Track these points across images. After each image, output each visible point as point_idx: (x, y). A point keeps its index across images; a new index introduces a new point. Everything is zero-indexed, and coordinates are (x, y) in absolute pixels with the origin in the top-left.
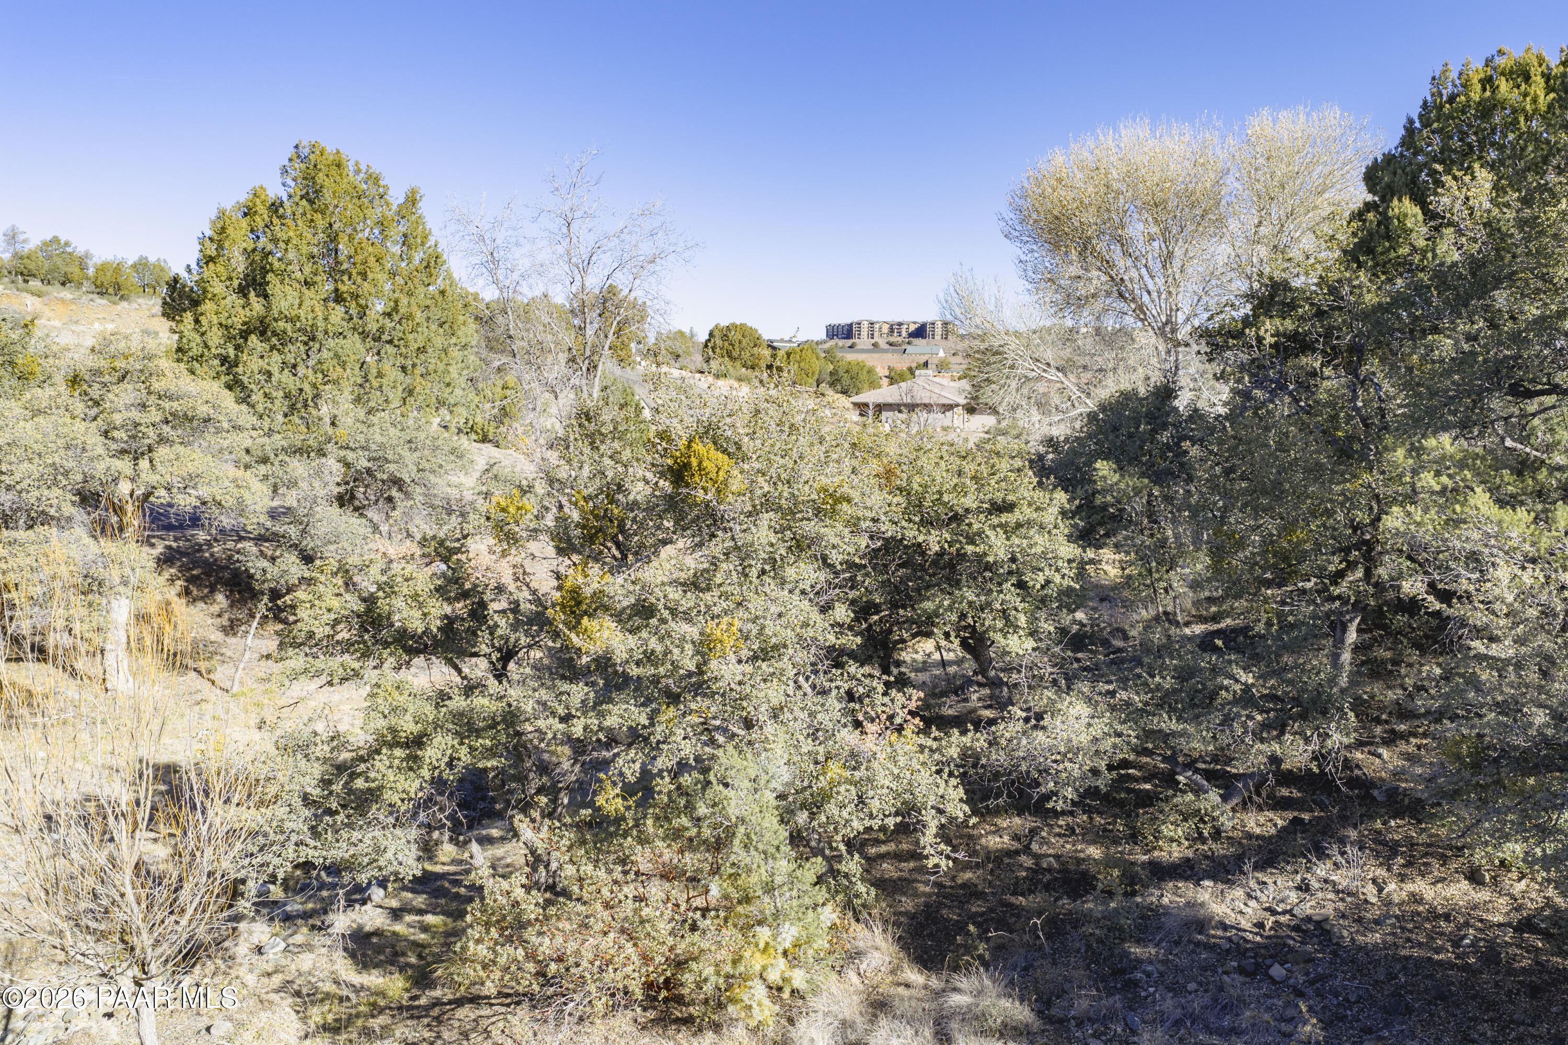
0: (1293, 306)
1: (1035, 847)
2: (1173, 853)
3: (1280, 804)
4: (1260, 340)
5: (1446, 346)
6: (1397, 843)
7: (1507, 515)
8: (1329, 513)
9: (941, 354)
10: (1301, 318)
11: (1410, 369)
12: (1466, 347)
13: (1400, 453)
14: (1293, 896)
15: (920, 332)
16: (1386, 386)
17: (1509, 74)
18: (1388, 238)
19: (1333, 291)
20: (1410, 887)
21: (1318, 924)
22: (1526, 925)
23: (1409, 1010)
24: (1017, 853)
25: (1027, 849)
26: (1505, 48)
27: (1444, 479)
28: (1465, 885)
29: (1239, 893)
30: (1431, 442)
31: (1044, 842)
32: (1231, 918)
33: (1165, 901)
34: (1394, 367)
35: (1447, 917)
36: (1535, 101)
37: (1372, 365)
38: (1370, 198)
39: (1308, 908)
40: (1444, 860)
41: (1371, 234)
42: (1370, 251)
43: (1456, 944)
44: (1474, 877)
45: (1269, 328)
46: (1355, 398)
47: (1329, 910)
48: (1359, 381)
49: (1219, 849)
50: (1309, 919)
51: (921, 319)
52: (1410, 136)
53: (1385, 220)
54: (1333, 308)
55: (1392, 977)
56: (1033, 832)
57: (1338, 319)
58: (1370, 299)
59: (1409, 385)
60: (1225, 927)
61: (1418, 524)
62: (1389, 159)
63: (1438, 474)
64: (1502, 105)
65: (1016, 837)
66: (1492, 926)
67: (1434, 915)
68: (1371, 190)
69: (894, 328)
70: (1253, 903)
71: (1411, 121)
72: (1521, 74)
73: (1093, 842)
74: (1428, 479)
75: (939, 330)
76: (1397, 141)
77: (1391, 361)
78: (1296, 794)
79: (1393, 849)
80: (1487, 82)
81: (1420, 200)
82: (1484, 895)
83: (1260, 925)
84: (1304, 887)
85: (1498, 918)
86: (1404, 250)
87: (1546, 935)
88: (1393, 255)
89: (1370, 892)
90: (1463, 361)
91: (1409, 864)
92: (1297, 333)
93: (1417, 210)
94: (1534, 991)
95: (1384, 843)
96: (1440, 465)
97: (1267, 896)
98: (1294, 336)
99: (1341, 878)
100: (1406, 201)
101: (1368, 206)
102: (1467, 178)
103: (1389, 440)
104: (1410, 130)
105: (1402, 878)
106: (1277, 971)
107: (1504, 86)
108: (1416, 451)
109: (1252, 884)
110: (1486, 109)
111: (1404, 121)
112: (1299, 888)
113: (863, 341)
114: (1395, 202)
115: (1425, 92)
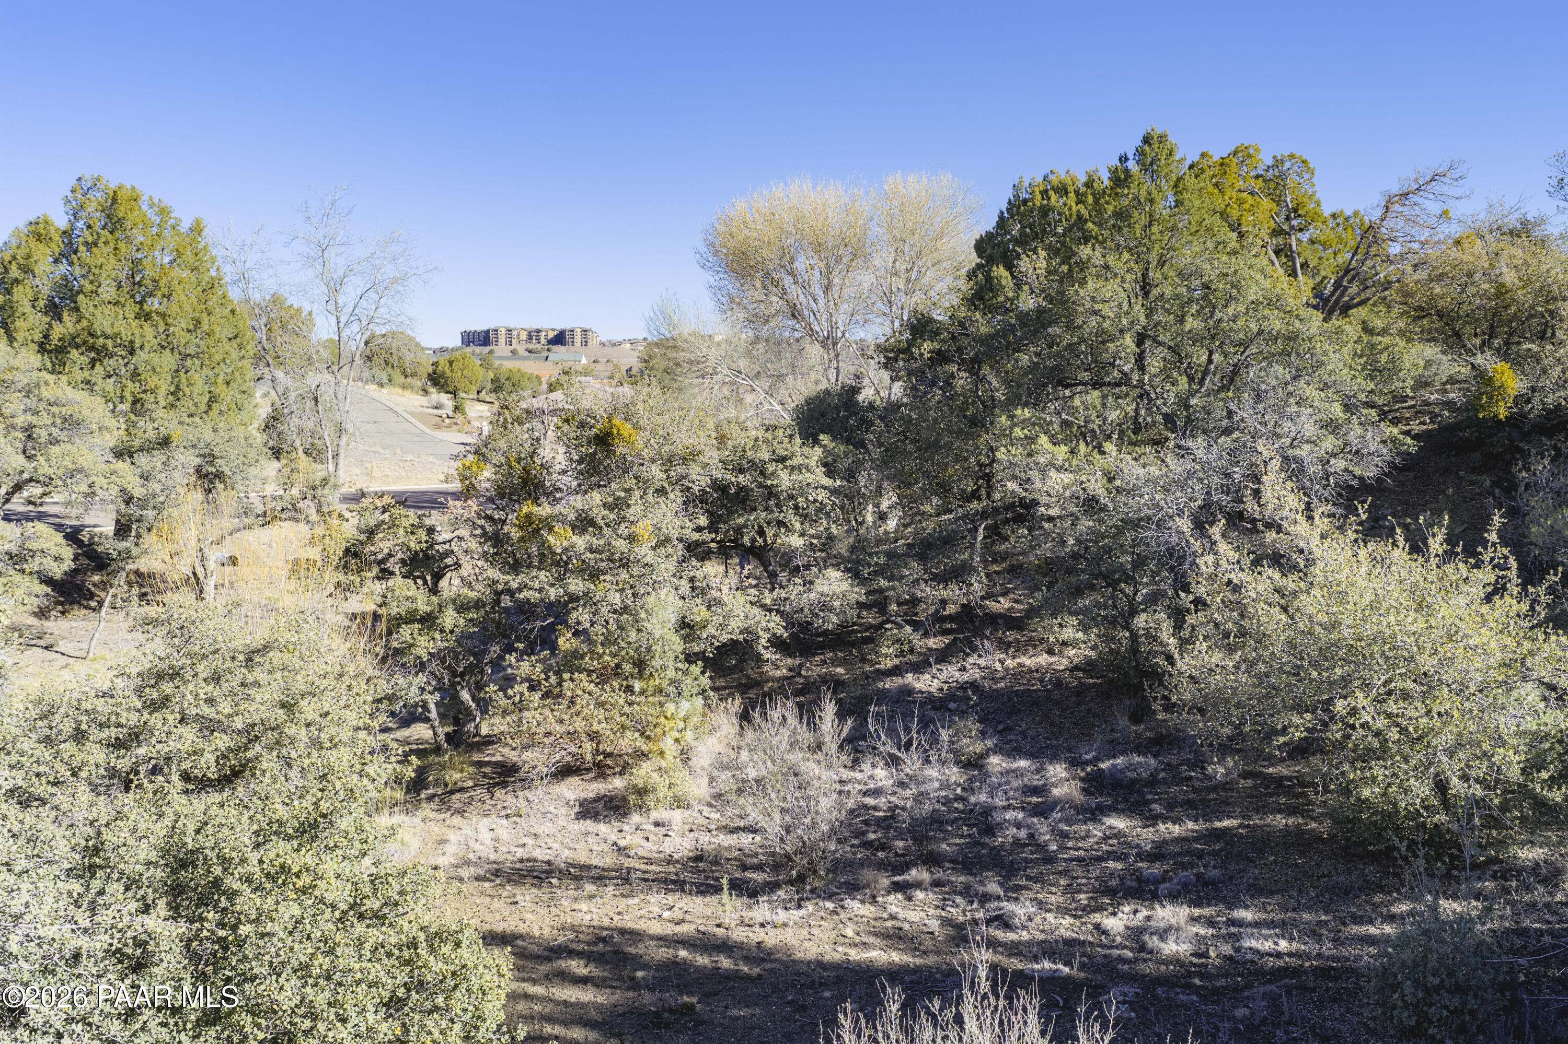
0: (937, 333)
1: (803, 672)
2: (888, 664)
3: (945, 632)
4: (922, 355)
5: (1025, 359)
6: (1011, 642)
7: (1056, 449)
8: (966, 459)
9: (584, 361)
10: (943, 340)
11: (1007, 373)
12: (1035, 360)
13: (1004, 418)
14: (957, 674)
15: (560, 339)
16: (995, 383)
17: (1056, 190)
18: (992, 291)
19: (961, 324)
20: (1018, 660)
21: (971, 683)
22: (1076, 668)
23: (1020, 711)
24: (793, 677)
25: (799, 674)
26: (1055, 170)
27: (1026, 431)
28: (1045, 656)
29: (927, 676)
30: (1019, 412)
31: (808, 669)
32: (925, 689)
33: (887, 686)
34: (998, 372)
35: (1037, 671)
36: (1070, 209)
37: (986, 370)
38: (979, 261)
39: (966, 677)
40: (1035, 646)
41: (981, 288)
42: (981, 299)
43: (1041, 681)
44: (1050, 652)
45: (926, 348)
46: (977, 390)
47: (977, 676)
48: (980, 379)
49: (913, 658)
50: (967, 682)
51: (560, 326)
52: (1002, 222)
53: (989, 279)
54: (961, 334)
55: (1010, 699)
56: (801, 666)
57: (965, 342)
58: (984, 330)
59: (1007, 382)
60: (922, 693)
61: (1014, 456)
62: (989, 236)
63: (1023, 429)
64: (1053, 209)
65: (790, 670)
66: (1059, 671)
67: (1030, 671)
68: (979, 257)
69: (533, 335)
70: (936, 681)
71: (1002, 213)
72: (1062, 190)
73: (839, 666)
74: (1018, 432)
75: (578, 339)
76: (994, 224)
77: (996, 368)
78: (954, 626)
79: (1009, 645)
80: (1044, 193)
81: (1009, 267)
82: (1055, 659)
83: (941, 689)
84: (963, 669)
85: (1062, 668)
86: (1001, 299)
87: (1084, 671)
88: (995, 301)
89: (998, 666)
90: (1034, 367)
91: (1017, 651)
92: (940, 350)
93: (1007, 274)
94: (1078, 694)
95: (1004, 643)
96: (1024, 423)
97: (943, 676)
98: (939, 352)
99: (982, 662)
100: (1001, 268)
101: (979, 266)
102: (1034, 257)
103: (997, 411)
104: (1001, 216)
105: (1014, 657)
106: (952, 705)
107: (1053, 197)
108: (1012, 417)
109: (934, 671)
110: (1045, 211)
111: (998, 212)
112: (960, 670)
113: (501, 349)
114: (995, 268)
115: (1009, 194)
